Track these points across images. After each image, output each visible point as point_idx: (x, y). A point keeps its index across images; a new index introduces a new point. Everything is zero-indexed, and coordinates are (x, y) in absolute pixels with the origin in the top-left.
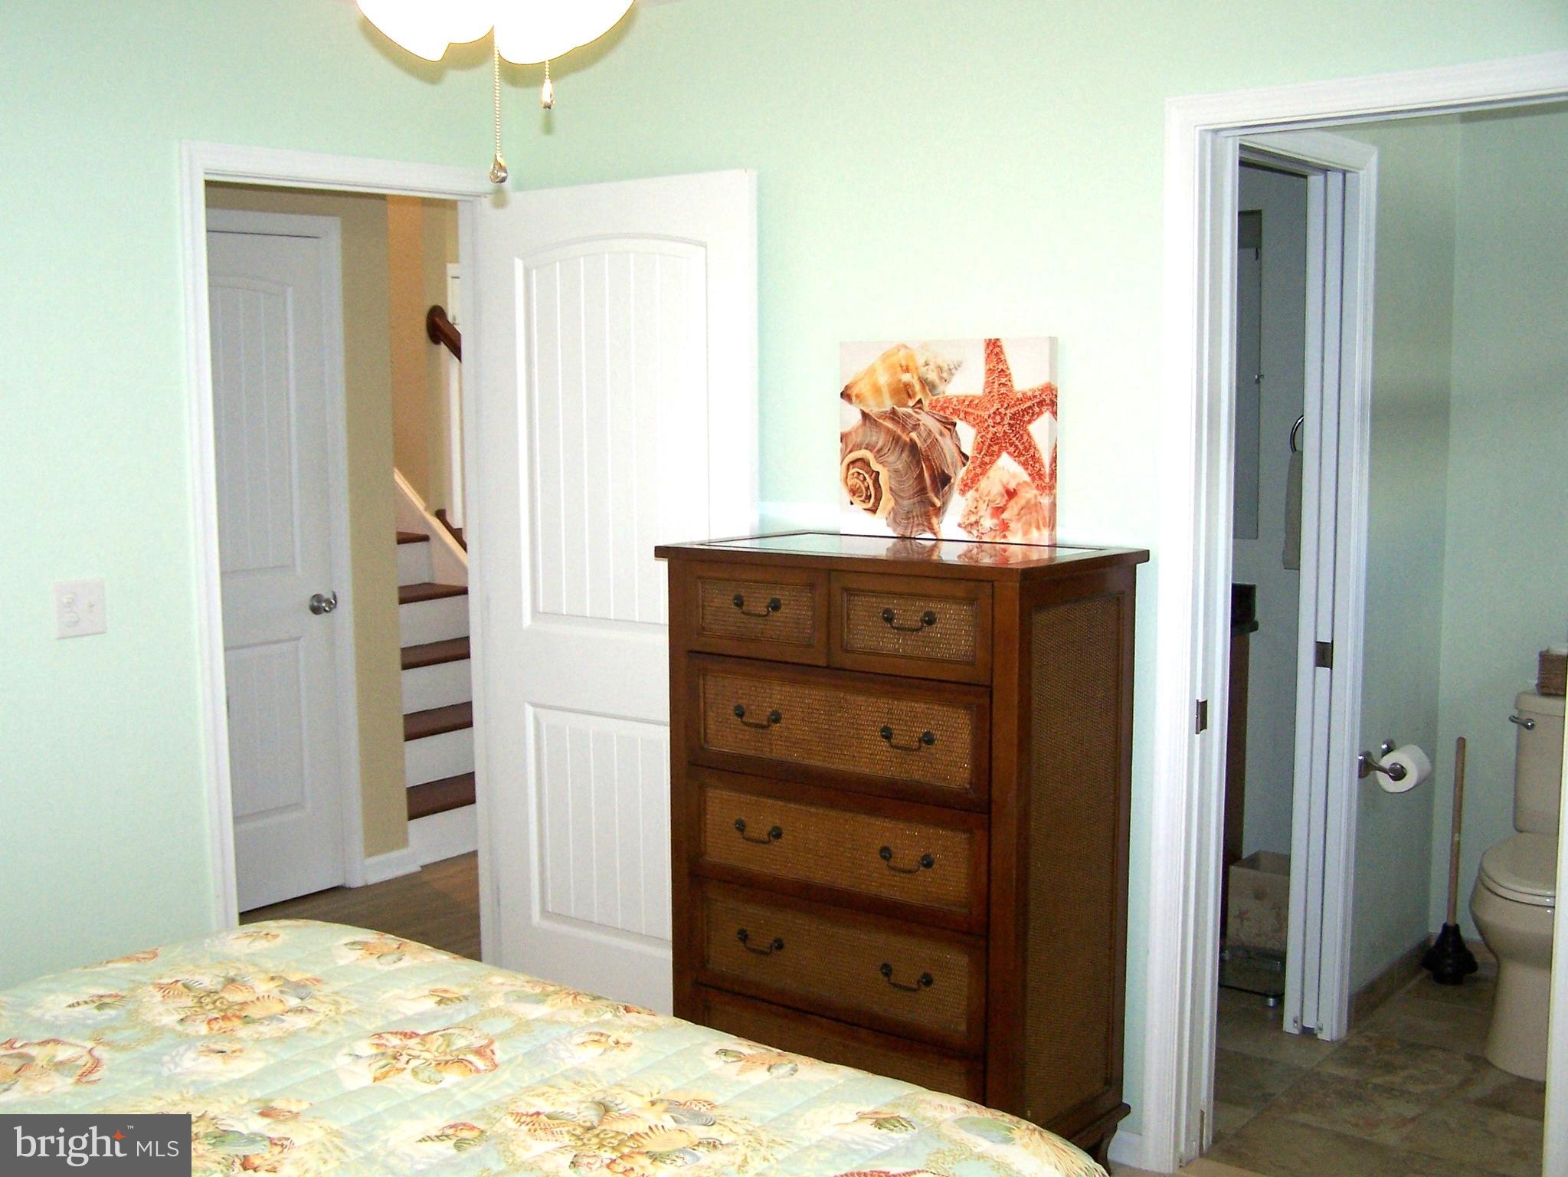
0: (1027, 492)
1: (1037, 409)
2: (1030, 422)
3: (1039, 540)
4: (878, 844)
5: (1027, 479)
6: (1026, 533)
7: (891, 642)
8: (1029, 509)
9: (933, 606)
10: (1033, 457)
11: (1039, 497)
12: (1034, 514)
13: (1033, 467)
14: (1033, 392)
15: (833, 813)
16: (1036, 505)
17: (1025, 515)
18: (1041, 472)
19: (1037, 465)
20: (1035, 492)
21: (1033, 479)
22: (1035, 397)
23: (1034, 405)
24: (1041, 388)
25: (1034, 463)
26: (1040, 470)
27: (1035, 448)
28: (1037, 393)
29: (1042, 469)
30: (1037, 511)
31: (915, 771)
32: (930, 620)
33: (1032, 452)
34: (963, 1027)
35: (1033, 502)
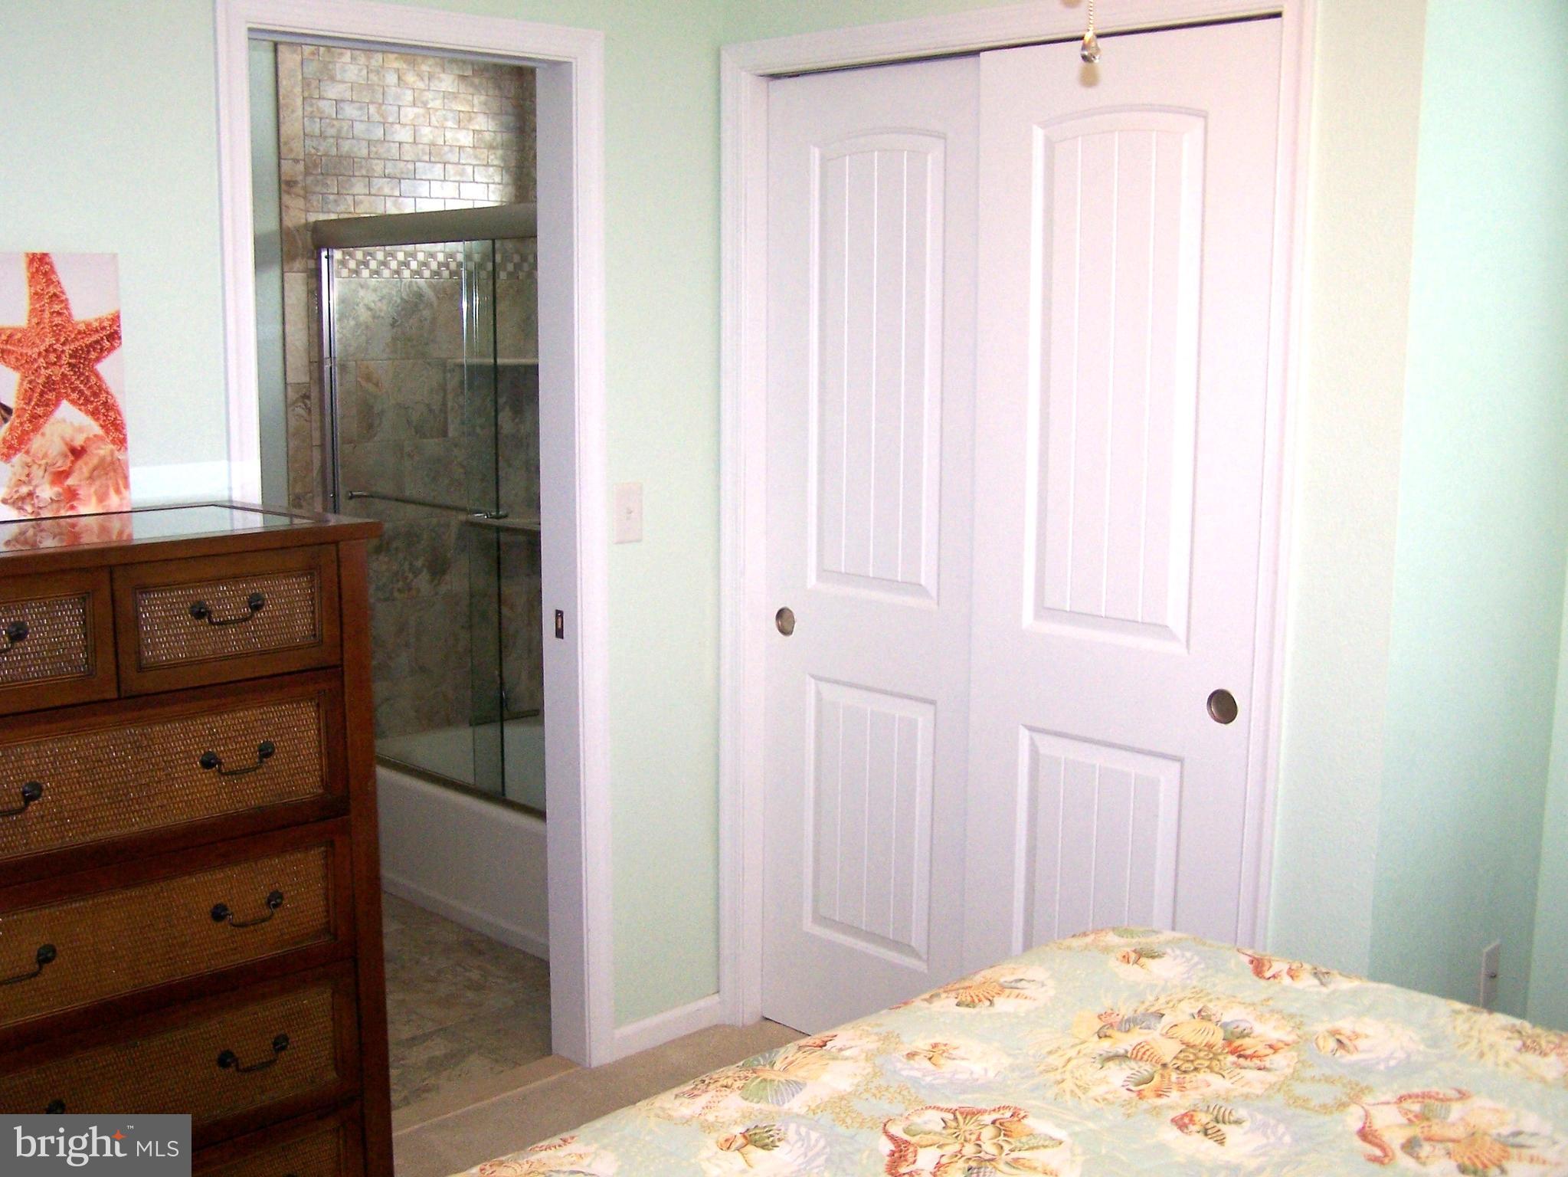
0: (99, 448)
1: (106, 344)
2: (98, 360)
3: (121, 505)
4: (207, 906)
5: (99, 431)
6: (102, 498)
7: (209, 642)
8: (104, 469)
9: (256, 587)
10: (105, 403)
11: (116, 453)
12: (112, 474)
13: (106, 416)
14: (100, 324)
15: (134, 893)
16: (112, 463)
17: (99, 477)
18: (118, 422)
19: (111, 414)
20: (111, 446)
21: (107, 432)
22: (104, 328)
23: (102, 339)
24: (110, 317)
25: (107, 410)
26: (115, 419)
27: (107, 393)
28: (106, 324)
29: (119, 418)
30: (115, 471)
31: (254, 794)
32: (256, 604)
33: (103, 397)
34: (332, 1075)
35: (109, 459)
